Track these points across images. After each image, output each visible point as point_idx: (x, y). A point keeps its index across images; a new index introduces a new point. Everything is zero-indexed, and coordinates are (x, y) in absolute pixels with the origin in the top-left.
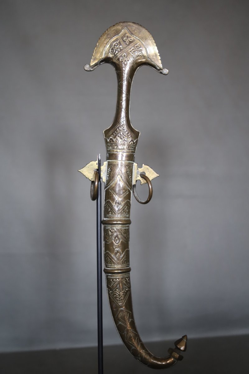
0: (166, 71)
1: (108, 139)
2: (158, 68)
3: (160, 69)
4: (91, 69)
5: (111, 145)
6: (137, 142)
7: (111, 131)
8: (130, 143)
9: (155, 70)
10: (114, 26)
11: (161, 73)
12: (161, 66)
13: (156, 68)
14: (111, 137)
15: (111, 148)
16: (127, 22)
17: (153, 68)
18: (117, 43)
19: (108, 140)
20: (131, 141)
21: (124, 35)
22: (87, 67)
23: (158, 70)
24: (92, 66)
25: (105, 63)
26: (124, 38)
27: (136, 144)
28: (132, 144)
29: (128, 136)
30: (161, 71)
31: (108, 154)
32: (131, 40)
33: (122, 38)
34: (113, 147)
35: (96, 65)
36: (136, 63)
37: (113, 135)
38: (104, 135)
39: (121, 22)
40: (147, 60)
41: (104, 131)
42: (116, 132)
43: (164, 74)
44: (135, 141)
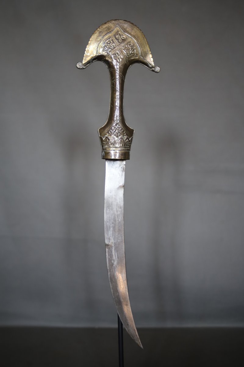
0: (158, 69)
1: (104, 137)
2: (151, 66)
3: (152, 67)
4: (84, 67)
5: (107, 144)
6: (132, 139)
7: (106, 129)
8: (126, 141)
9: (147, 67)
10: (105, 23)
11: (153, 71)
12: (153, 64)
13: (148, 66)
14: (106, 136)
15: (106, 146)
16: (118, 20)
17: (145, 66)
18: (109, 41)
19: (104, 139)
20: (126, 139)
21: (116, 33)
22: (79, 65)
23: (150, 68)
24: (84, 64)
25: (97, 61)
26: (116, 36)
27: (131, 142)
28: (127, 142)
29: (124, 134)
30: (153, 69)
31: (103, 153)
32: (123, 37)
33: (115, 36)
34: (109, 146)
35: (89, 62)
36: (129, 61)
37: (109, 133)
38: (99, 133)
39: (113, 20)
40: (139, 58)
41: (98, 130)
42: (111, 130)
43: (156, 72)
44: (130, 139)
